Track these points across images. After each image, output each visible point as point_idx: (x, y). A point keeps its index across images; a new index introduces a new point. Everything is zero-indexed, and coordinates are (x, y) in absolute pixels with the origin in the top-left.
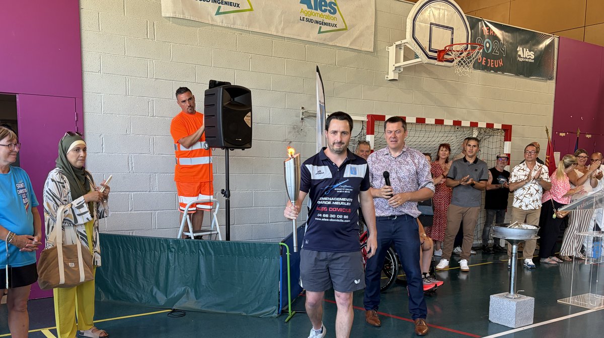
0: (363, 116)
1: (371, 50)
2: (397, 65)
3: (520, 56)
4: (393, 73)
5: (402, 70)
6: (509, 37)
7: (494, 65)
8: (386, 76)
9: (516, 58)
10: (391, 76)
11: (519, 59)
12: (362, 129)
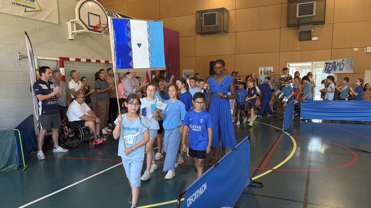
1: (58, 23)
2: (73, 32)
4: (71, 36)
5: (76, 35)
12: (57, 65)
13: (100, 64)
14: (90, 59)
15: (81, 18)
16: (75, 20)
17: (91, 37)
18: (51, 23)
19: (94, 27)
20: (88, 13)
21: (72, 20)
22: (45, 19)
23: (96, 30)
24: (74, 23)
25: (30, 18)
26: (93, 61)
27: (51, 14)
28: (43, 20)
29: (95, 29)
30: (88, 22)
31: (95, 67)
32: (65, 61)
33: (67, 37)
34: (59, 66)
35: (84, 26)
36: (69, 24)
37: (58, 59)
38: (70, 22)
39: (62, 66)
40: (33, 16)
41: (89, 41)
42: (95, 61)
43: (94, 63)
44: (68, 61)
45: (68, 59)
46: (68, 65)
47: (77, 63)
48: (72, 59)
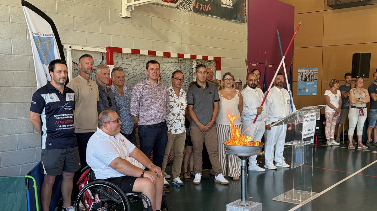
0: (102, 47)
2: (129, 4)
4: (126, 11)
5: (133, 9)
7: (205, 9)
8: (120, 14)
9: (220, 5)
10: (125, 14)
11: (222, 5)
12: (102, 59)
39: (111, 62)
48: (127, 50)
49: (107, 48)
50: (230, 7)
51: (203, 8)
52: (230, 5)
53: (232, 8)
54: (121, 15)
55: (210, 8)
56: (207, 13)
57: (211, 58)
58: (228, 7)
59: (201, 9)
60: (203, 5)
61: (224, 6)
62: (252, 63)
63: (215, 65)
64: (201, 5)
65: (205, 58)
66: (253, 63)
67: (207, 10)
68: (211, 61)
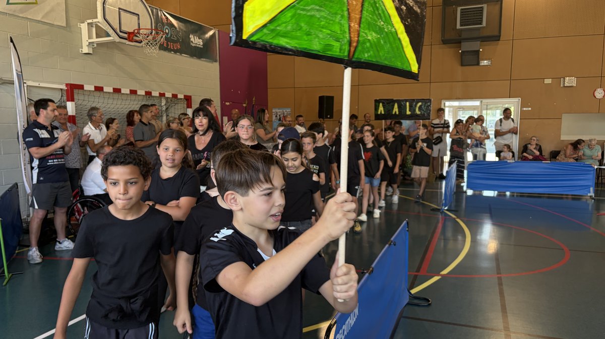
0: (61, 84)
1: (64, 24)
2: (91, 41)
3: (192, 42)
4: (87, 48)
5: (95, 46)
6: (182, 26)
7: (173, 47)
9: (190, 44)
10: (85, 50)
11: (191, 44)
12: (62, 96)
13: (137, 96)
14: (119, 87)
15: (107, 17)
16: (95, 20)
17: (121, 50)
18: (52, 25)
19: (129, 33)
20: (119, 9)
21: (90, 21)
22: (43, 17)
23: (133, 39)
24: (92, 26)
25: (17, 14)
26: (126, 91)
27: (52, 10)
28: (39, 19)
29: (131, 36)
30: (118, 25)
31: (127, 102)
32: (76, 91)
33: (80, 50)
34: (65, 98)
35: (111, 31)
36: (84, 27)
37: (64, 87)
38: (86, 23)
39: (71, 99)
40: (22, 11)
41: (118, 57)
42: (128, 92)
43: (127, 94)
44: (81, 91)
45: (81, 87)
46: (81, 97)
47: (98, 93)
48: (89, 87)
49: (67, 85)
50: (200, 46)
51: (172, 46)
52: (199, 44)
53: (202, 47)
54: (82, 51)
55: (179, 47)
56: (176, 51)
57: (181, 96)
58: (198, 46)
59: (169, 47)
60: (172, 44)
61: (193, 45)
62: (225, 102)
63: (186, 103)
64: (169, 43)
65: (175, 96)
66: (227, 102)
67: (175, 49)
68: (181, 99)
